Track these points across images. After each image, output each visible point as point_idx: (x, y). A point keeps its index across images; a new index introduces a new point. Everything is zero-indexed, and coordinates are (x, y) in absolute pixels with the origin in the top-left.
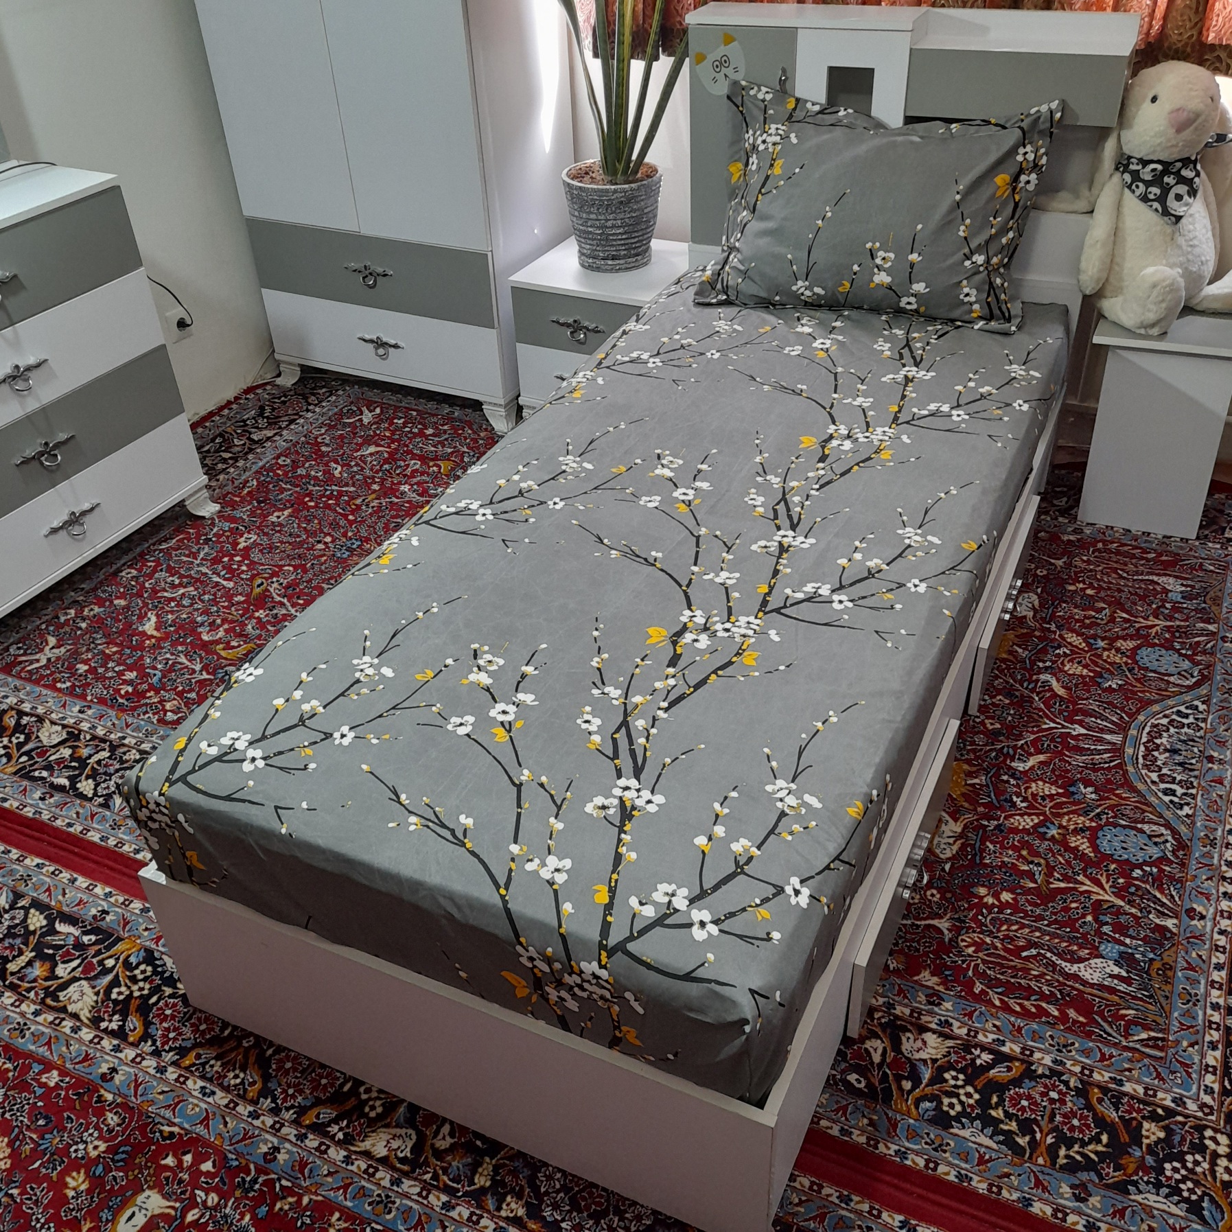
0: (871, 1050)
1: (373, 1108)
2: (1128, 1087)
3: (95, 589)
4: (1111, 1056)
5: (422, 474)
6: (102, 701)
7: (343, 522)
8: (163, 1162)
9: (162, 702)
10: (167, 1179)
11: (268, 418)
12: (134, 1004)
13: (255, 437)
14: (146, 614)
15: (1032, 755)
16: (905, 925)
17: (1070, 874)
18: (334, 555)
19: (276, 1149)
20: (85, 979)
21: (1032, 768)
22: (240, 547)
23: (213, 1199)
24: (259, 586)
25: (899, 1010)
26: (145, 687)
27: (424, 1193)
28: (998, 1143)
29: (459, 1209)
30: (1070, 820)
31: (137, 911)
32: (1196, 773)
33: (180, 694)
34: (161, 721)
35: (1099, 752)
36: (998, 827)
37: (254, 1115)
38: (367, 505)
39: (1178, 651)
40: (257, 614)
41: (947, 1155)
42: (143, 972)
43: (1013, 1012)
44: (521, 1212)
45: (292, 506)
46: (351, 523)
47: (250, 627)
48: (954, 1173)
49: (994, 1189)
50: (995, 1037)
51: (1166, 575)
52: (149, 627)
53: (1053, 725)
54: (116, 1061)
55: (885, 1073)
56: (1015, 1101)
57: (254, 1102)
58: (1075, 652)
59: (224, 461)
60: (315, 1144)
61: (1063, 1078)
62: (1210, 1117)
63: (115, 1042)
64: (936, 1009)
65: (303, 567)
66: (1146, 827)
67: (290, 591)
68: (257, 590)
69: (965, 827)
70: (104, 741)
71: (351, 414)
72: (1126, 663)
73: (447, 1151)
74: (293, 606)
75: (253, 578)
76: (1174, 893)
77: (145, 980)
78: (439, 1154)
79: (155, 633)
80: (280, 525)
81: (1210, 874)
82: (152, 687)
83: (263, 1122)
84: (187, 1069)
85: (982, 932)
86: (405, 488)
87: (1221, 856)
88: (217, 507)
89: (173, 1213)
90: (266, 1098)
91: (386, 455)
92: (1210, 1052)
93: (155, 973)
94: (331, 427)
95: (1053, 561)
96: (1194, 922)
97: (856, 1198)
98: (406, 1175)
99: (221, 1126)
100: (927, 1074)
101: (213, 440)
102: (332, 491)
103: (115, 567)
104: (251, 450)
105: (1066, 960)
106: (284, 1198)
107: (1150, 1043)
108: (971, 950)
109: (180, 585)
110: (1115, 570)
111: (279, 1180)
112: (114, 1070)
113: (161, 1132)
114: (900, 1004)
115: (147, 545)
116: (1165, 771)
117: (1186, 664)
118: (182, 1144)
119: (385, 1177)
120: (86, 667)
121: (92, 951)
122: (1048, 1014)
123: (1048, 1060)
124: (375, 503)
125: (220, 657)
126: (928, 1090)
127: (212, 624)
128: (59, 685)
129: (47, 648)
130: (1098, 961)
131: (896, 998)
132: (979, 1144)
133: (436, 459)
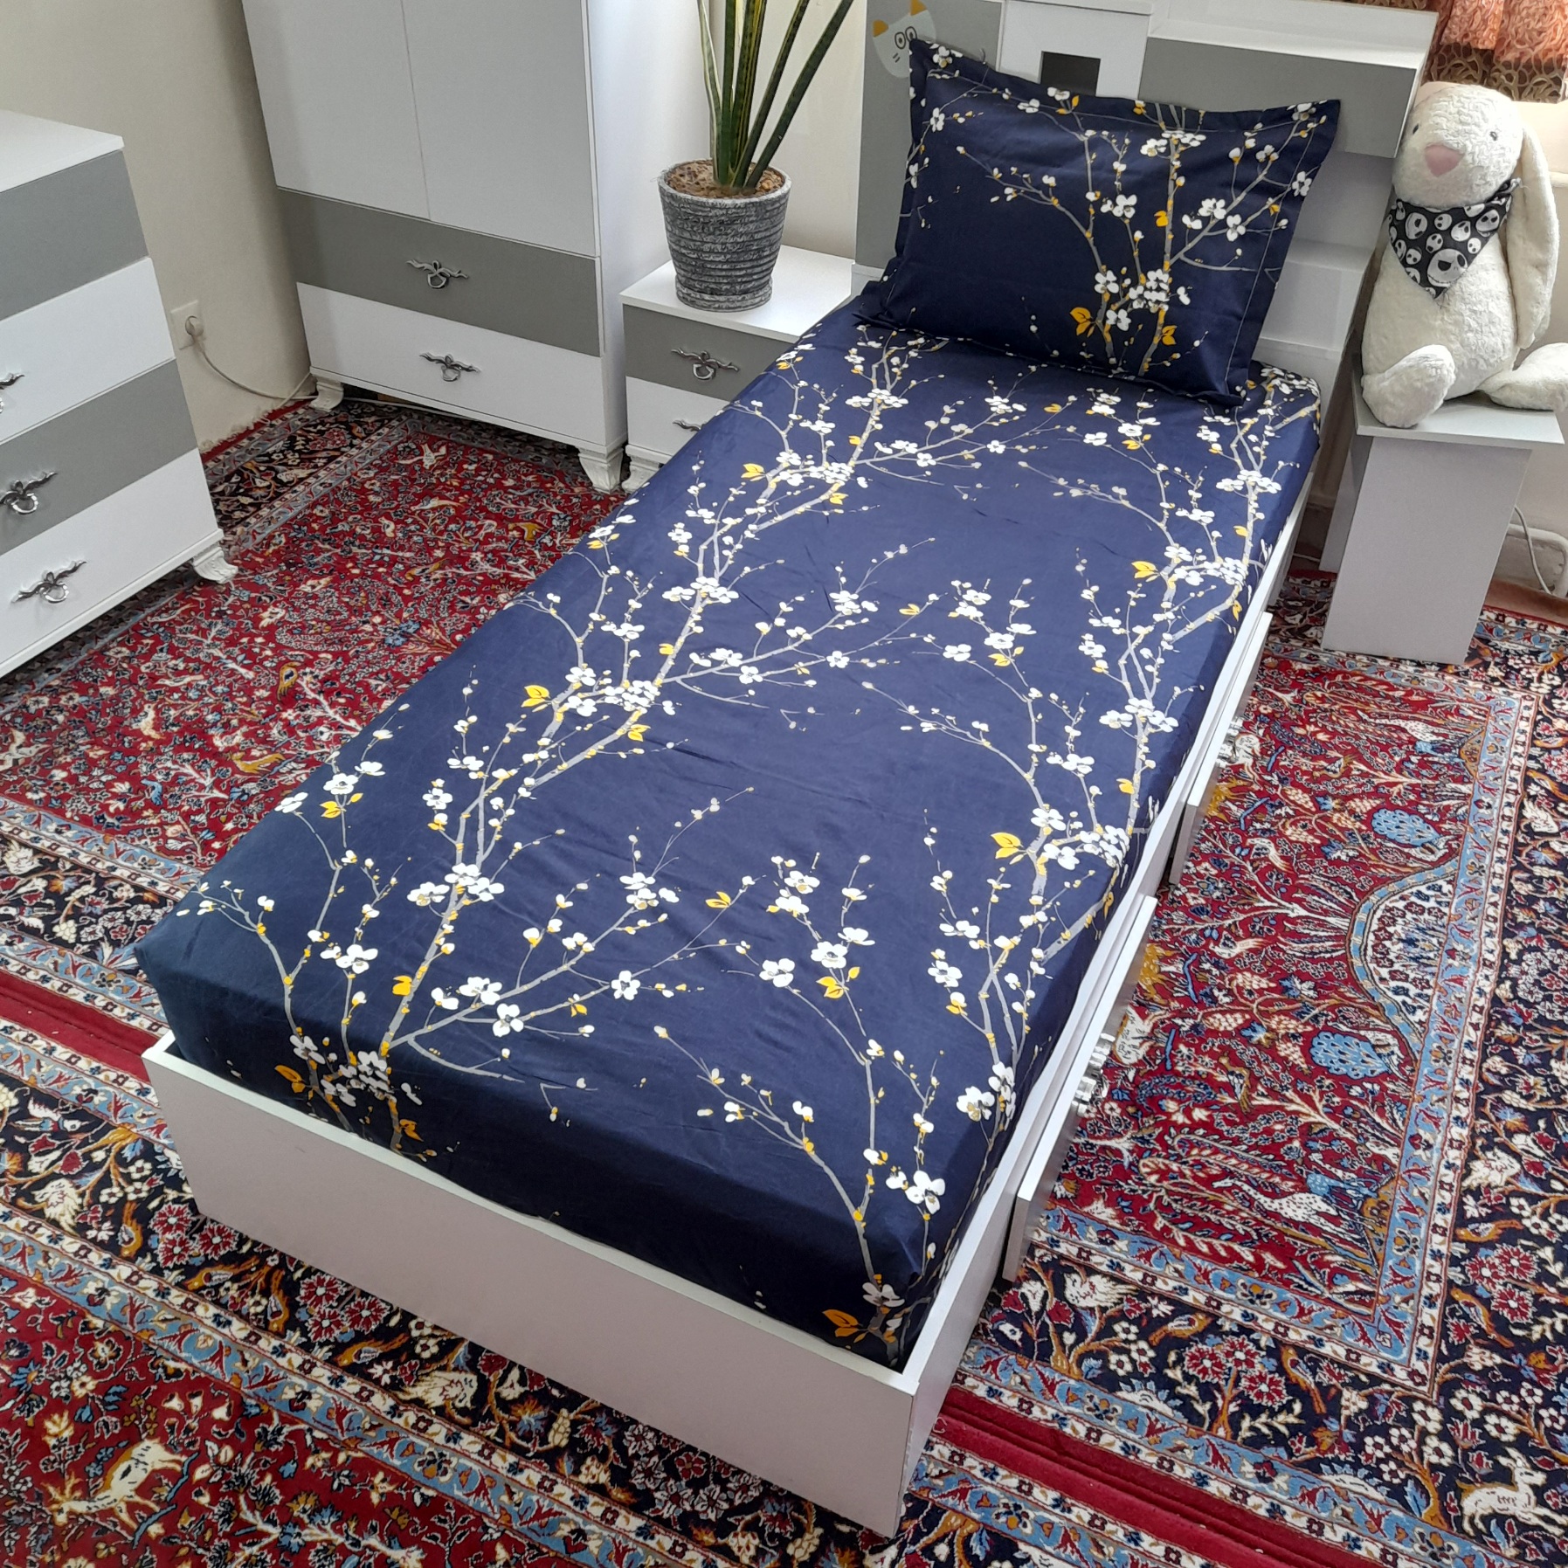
0: (1029, 1295)
1: (425, 1347)
2: (1327, 1349)
3: (74, 672)
4: (1310, 1311)
5: (500, 539)
6: (85, 821)
7: (396, 598)
8: (167, 1405)
9: (162, 824)
10: (172, 1426)
11: (299, 451)
12: (128, 1210)
13: (283, 477)
14: (142, 708)
15: (1238, 938)
16: (1077, 1145)
17: (1278, 1088)
18: (383, 641)
19: (307, 1395)
20: (67, 1177)
21: (1239, 956)
22: (264, 623)
23: (227, 1453)
24: (287, 677)
25: (1063, 1249)
26: (141, 803)
27: (486, 1452)
28: (1175, 1408)
29: (527, 1472)
30: (1279, 1023)
31: (133, 1092)
32: (1434, 969)
33: (186, 816)
34: (163, 850)
35: (1320, 939)
36: (1194, 1027)
37: (280, 1351)
38: (428, 578)
39: (1422, 816)
40: (284, 715)
41: (1113, 1423)
42: (140, 1170)
43: (1198, 1252)
44: (604, 1478)
45: (330, 573)
46: (406, 599)
47: (275, 731)
48: (1119, 1444)
49: (1166, 1464)
50: (1176, 1284)
51: (1415, 719)
52: (146, 724)
53: (1268, 903)
54: (107, 1279)
55: (1044, 1323)
56: (1197, 1359)
57: (280, 1335)
58: (1298, 815)
59: (243, 507)
60: (356, 1389)
61: (1254, 1336)
62: (1421, 1388)
63: (107, 1256)
64: (1108, 1249)
65: (344, 654)
66: (1369, 1035)
67: (328, 685)
68: (286, 683)
69: (1155, 1026)
70: (89, 872)
71: (411, 453)
72: (1360, 830)
73: (514, 1401)
74: (332, 705)
75: (278, 667)
76: (1397, 1116)
77: (142, 1180)
78: (505, 1405)
79: (154, 734)
80: (315, 597)
81: (1441, 1094)
82: (149, 804)
83: (290, 1362)
84: (197, 1291)
85: (1167, 1158)
86: (476, 556)
87: (1456, 1073)
88: (234, 570)
89: (178, 1468)
90: (294, 1330)
91: (452, 511)
92: (1426, 1309)
93: (155, 1170)
94: (381, 470)
95: (1280, 695)
96: (1420, 1152)
97: (1002, 1472)
98: (466, 1428)
99: (239, 1364)
100: (1094, 1326)
101: (228, 479)
102: (383, 555)
103: (101, 643)
104: (278, 495)
105: (1266, 1195)
106: (317, 1452)
107: (1356, 1298)
108: (1153, 1179)
109: (186, 672)
110: (1353, 711)
111: (310, 1430)
112: (103, 1291)
113: (165, 1368)
114: (1067, 1240)
115: (142, 616)
116: (1397, 967)
117: (1430, 834)
118: (191, 1385)
119: (439, 1430)
120: (64, 774)
121: (77, 1140)
122: (1241, 1259)
123: (1237, 1315)
124: (438, 575)
125: (236, 770)
126: (1094, 1346)
127: (226, 725)
128: (30, 795)
129: (13, 748)
130: (1303, 1196)
131: (1062, 1234)
132: (1151, 1409)
133: (516, 519)
